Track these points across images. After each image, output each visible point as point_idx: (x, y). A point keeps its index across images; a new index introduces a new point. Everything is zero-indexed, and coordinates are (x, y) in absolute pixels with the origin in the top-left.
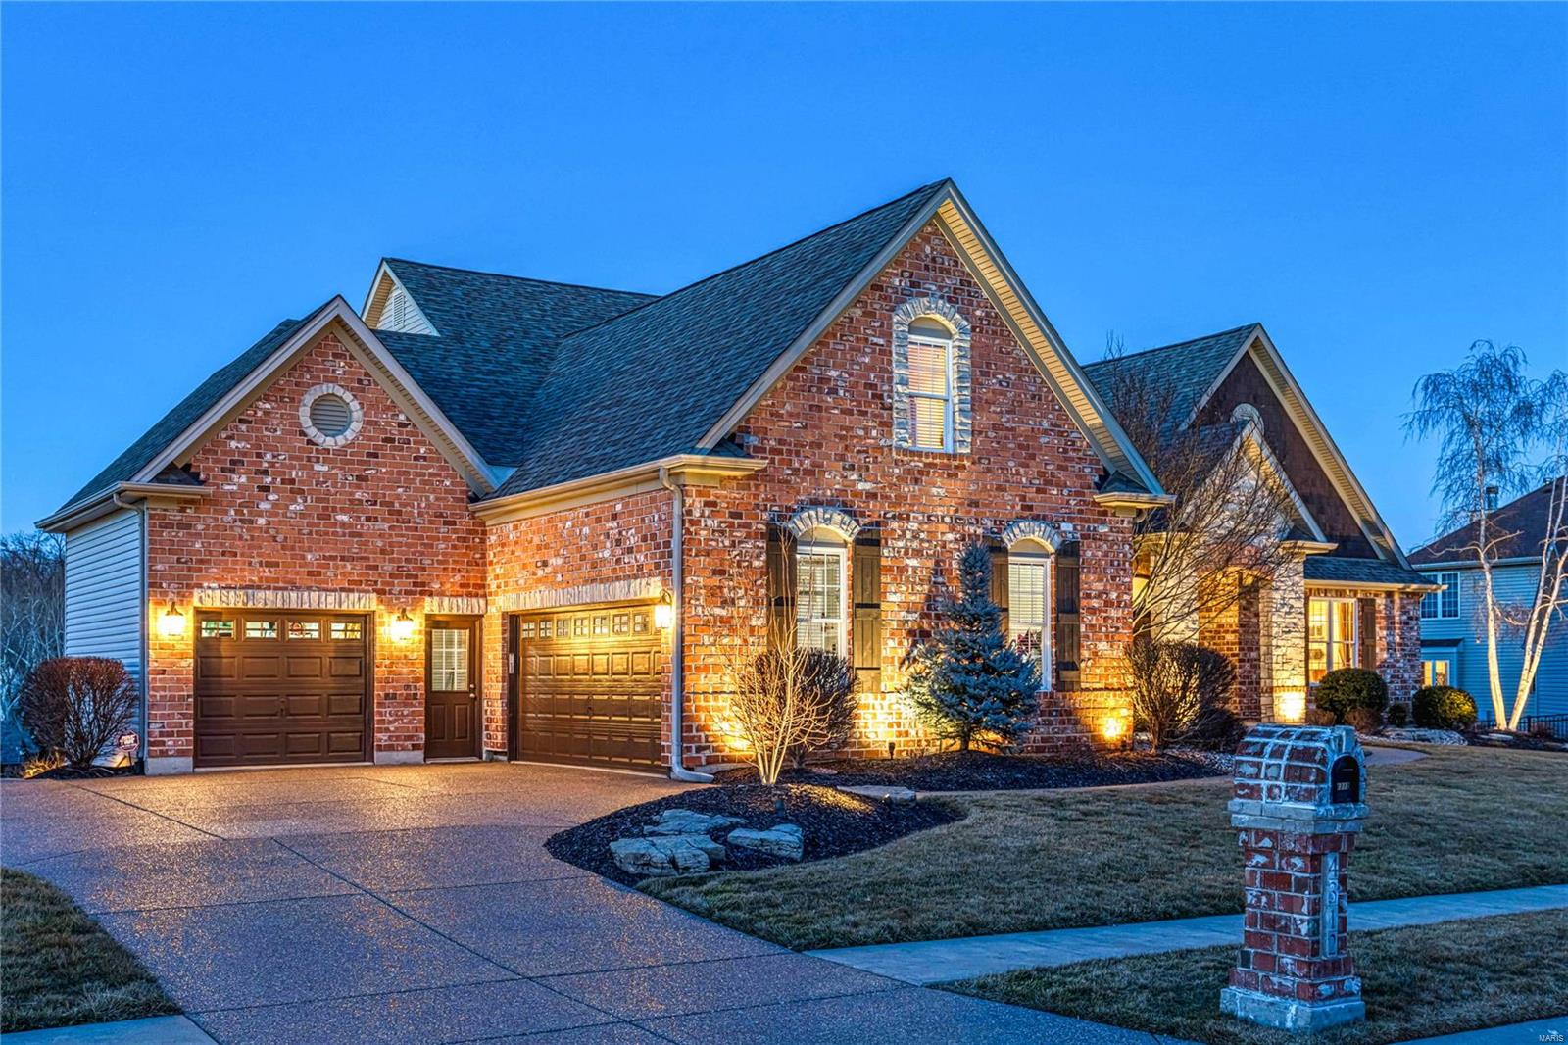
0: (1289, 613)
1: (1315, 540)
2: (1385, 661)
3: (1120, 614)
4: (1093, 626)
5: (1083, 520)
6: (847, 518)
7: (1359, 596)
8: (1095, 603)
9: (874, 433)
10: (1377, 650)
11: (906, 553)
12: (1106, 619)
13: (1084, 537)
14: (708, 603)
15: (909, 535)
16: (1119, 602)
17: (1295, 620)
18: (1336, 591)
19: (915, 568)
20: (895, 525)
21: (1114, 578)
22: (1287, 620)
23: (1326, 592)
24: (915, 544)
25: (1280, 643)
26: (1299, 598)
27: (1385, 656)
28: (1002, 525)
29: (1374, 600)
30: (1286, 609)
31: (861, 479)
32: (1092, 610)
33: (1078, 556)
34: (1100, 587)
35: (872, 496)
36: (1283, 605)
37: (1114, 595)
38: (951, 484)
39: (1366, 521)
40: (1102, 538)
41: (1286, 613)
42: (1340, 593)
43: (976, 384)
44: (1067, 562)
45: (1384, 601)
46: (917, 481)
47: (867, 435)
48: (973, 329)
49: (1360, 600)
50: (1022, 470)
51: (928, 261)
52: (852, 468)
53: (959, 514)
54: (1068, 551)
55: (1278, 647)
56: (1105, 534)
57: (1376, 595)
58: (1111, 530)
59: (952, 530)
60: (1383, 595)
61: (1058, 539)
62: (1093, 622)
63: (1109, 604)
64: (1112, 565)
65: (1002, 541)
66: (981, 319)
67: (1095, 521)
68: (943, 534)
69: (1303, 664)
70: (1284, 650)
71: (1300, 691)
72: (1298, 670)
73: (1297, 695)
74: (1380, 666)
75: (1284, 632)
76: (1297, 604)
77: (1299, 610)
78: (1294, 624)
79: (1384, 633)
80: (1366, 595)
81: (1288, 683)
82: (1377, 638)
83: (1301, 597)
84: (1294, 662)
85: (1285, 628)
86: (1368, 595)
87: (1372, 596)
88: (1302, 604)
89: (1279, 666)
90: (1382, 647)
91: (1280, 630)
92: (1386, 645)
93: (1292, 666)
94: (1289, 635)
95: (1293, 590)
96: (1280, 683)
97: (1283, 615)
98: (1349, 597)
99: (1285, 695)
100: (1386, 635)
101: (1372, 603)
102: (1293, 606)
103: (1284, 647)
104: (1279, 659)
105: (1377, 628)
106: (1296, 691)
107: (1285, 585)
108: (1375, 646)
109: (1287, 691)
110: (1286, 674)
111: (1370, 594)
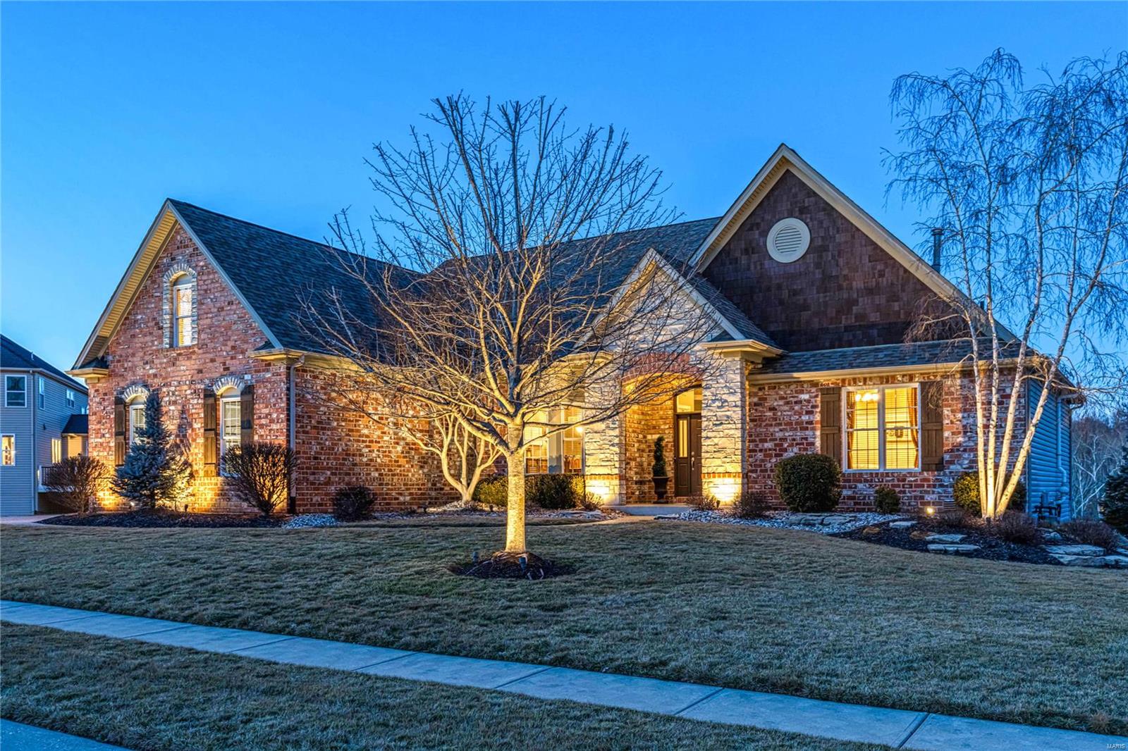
0: (722, 407)
1: (732, 339)
2: (960, 445)
3: (278, 427)
4: (262, 436)
5: (256, 371)
6: (143, 389)
7: (918, 380)
8: (263, 421)
9: (156, 343)
10: (946, 434)
11: (170, 404)
12: (270, 430)
13: (257, 381)
14: (96, 437)
15: (171, 394)
16: (278, 420)
17: (728, 413)
19: (173, 411)
20: (164, 389)
21: (275, 405)
22: (719, 414)
23: (866, 381)
24: (173, 399)
25: (710, 434)
27: (960, 439)
28: (214, 381)
29: (941, 383)
30: (718, 404)
31: (151, 368)
32: (262, 426)
33: (253, 394)
34: (267, 411)
35: (155, 376)
36: (714, 401)
37: (275, 416)
38: (188, 363)
40: (268, 381)
41: (718, 407)
43: (201, 303)
44: (248, 398)
46: (174, 365)
47: (153, 345)
48: (199, 274)
49: (921, 384)
50: (223, 348)
51: (179, 244)
52: (147, 363)
53: (194, 379)
54: (248, 391)
55: (707, 438)
56: (269, 378)
57: (946, 377)
58: (273, 375)
59: (190, 388)
60: (958, 376)
61: (242, 386)
62: (262, 433)
63: (272, 421)
64: (273, 396)
65: (213, 391)
66: (202, 266)
67: (264, 371)
68: (186, 391)
69: (739, 452)
70: (716, 440)
71: (734, 477)
72: (734, 457)
73: (731, 480)
74: (952, 451)
75: (716, 425)
76: (731, 398)
77: (734, 404)
78: (728, 417)
79: (960, 415)
80: (928, 377)
81: (721, 470)
82: (946, 421)
83: (735, 392)
84: (728, 451)
85: (717, 420)
86: (932, 377)
87: (939, 379)
88: (736, 398)
89: (708, 455)
90: (955, 430)
91: (711, 423)
92: (961, 429)
93: (725, 455)
94: (721, 427)
95: (726, 386)
96: (710, 470)
97: (714, 409)
98: (903, 382)
99: (717, 480)
100: (963, 417)
101: (940, 386)
102: (726, 401)
103: (715, 437)
104: (710, 449)
105: (946, 411)
106: (729, 476)
107: (718, 383)
108: (942, 430)
109: (719, 477)
110: (718, 462)
111: (935, 376)
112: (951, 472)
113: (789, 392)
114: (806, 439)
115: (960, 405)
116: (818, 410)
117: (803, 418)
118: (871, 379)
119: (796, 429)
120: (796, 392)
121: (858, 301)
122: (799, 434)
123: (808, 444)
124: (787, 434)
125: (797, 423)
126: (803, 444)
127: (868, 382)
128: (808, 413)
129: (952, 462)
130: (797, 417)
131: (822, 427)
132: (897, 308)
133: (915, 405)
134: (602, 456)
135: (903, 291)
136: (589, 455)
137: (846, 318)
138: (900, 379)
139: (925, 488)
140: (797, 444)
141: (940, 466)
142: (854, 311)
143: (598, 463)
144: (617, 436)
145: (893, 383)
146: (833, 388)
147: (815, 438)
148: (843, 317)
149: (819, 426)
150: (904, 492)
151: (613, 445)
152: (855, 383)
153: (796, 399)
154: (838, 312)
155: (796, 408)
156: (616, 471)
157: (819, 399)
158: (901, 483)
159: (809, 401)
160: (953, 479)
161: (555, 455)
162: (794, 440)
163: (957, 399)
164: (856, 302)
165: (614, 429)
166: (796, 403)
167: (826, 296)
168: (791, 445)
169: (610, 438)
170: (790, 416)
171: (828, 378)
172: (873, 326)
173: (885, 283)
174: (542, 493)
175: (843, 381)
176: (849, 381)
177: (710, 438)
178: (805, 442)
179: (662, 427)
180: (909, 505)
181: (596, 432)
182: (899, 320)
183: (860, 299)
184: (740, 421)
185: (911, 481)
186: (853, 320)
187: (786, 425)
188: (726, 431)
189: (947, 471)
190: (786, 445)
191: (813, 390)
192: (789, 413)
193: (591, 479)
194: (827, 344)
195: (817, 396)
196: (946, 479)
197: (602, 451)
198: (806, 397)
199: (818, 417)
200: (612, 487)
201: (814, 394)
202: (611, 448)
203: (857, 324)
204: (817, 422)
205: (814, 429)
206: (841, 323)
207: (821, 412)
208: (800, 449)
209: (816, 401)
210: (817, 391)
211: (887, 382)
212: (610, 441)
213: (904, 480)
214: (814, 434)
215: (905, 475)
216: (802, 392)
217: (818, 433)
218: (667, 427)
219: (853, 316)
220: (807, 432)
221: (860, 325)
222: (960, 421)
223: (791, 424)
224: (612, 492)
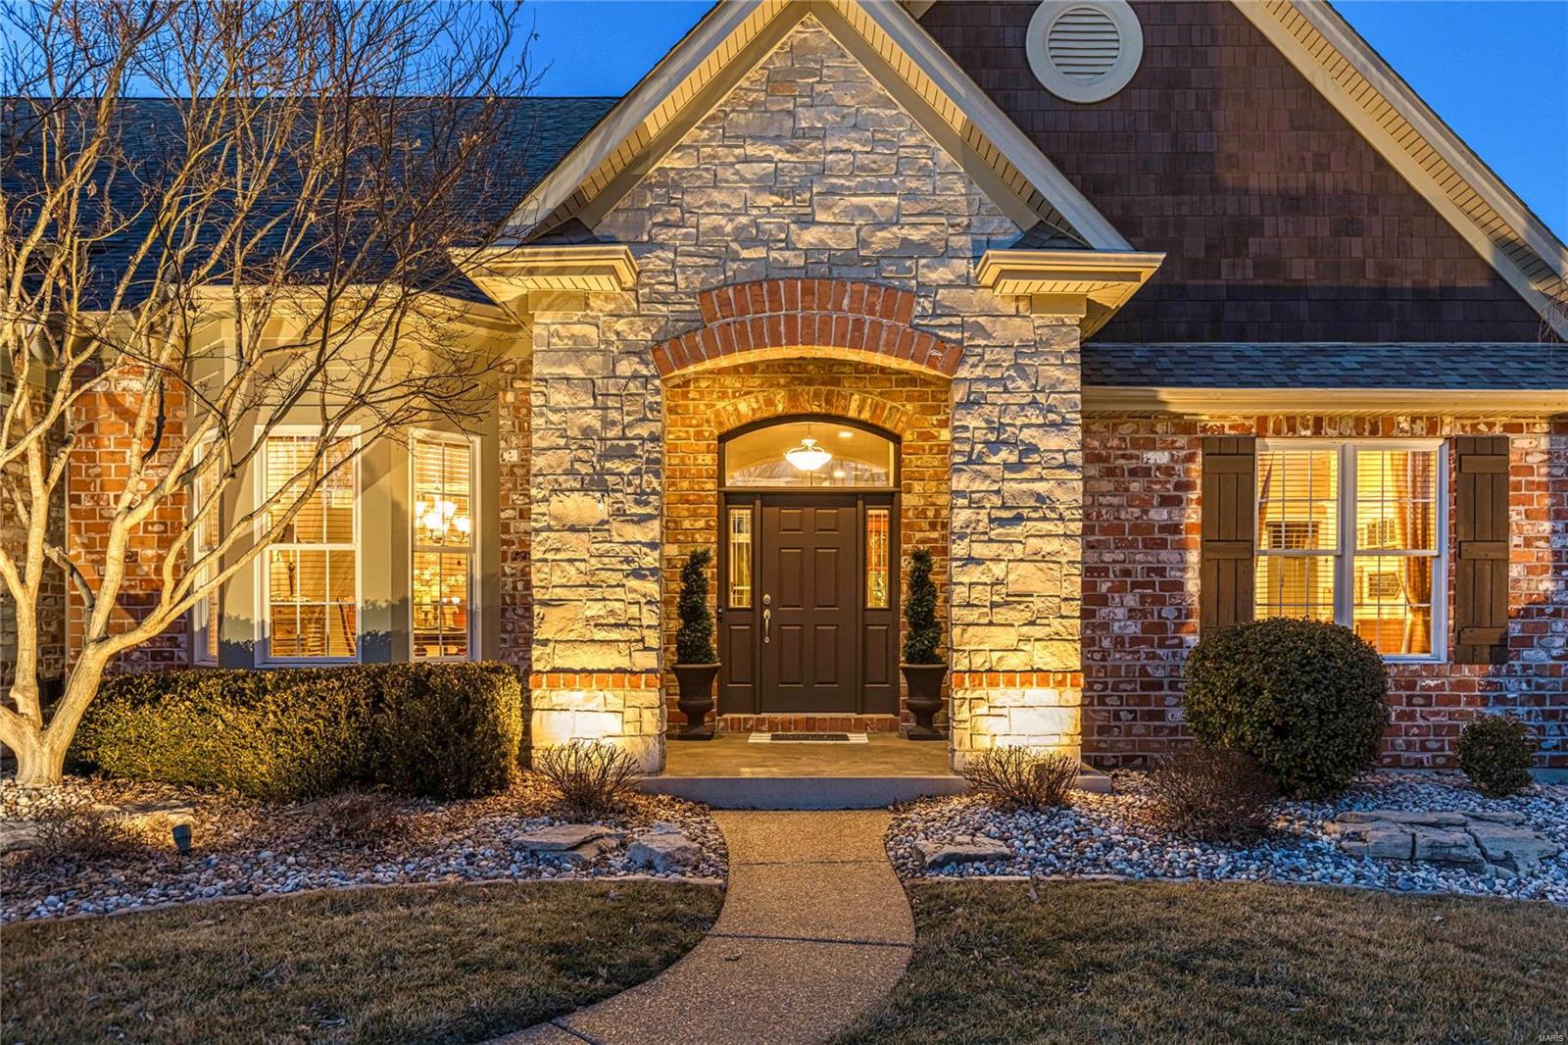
0: (1020, 466)
1: (1081, 247)
2: (1547, 600)
7: (1446, 431)
10: (1514, 571)
17: (1040, 487)
18: (1359, 421)
22: (1010, 487)
23: (1318, 426)
25: (979, 550)
26: (1060, 426)
27: (1546, 585)
29: (1503, 442)
30: (1006, 456)
36: (994, 447)
39: (1505, 245)
41: (1008, 467)
42: (1376, 428)
45: (1544, 443)
49: (1453, 442)
55: (970, 560)
57: (1517, 428)
60: (1540, 427)
69: (1074, 609)
70: (999, 570)
71: (1061, 683)
72: (1056, 624)
73: (1047, 694)
74: (1527, 613)
75: (1002, 522)
76: (1052, 441)
77: (1060, 458)
78: (1040, 498)
79: (1546, 526)
80: (1474, 426)
81: (1014, 661)
82: (1515, 540)
83: (1065, 422)
84: (1038, 604)
85: (1004, 507)
86: (1482, 427)
87: (1498, 431)
88: (1066, 443)
89: (972, 615)
90: (1534, 562)
91: (983, 515)
92: (1548, 558)
93: (1027, 615)
94: (1019, 529)
95: (1034, 403)
96: (978, 661)
97: (996, 473)
98: (1413, 436)
99: (1001, 695)
100: (1554, 532)
101: (1498, 447)
102: (1035, 449)
103: (997, 559)
104: (979, 594)
105: (1515, 515)
106: (1044, 683)
107: (1006, 390)
108: (1506, 561)
109: (1011, 683)
110: (1007, 637)
111: (1491, 425)
112: (1525, 668)
113: (1115, 443)
114: (1161, 572)
115: (1547, 501)
116: (1195, 495)
117: (1153, 514)
118: (1333, 421)
119: (1133, 545)
120: (1135, 444)
121: (1262, 226)
122: (1139, 557)
123: (1164, 586)
124: (1108, 557)
125: (1135, 529)
126: (1152, 585)
127: (1326, 429)
128: (1167, 501)
129: (1525, 642)
130: (1137, 512)
131: (1204, 541)
132: (1357, 253)
133: (1425, 494)
134: (595, 609)
135: (1374, 210)
136: (545, 603)
137: (1233, 266)
138: (1405, 426)
139: (1462, 707)
140: (1135, 585)
141: (1500, 652)
142: (1253, 249)
143: (579, 630)
144: (653, 545)
145: (1387, 436)
146: (1237, 439)
147: (1183, 570)
148: (1224, 262)
149: (1198, 537)
150: (1411, 716)
151: (638, 574)
152: (1292, 429)
153: (1133, 464)
154: (1210, 248)
155: (1135, 486)
156: (650, 661)
157: (1196, 467)
158: (1404, 693)
159: (1168, 471)
160: (1529, 683)
161: (384, 598)
162: (1127, 573)
163: (1539, 486)
164: (1255, 227)
165: (642, 519)
166: (1133, 472)
167: (1180, 205)
168: (1119, 588)
169: (626, 551)
170: (1119, 507)
171: (1223, 411)
172: (1299, 291)
173: (1329, 185)
174: (375, 742)
175: (1262, 421)
176: (1278, 423)
177: (979, 562)
178: (1157, 579)
179: (687, 524)
180: (1424, 749)
181: (573, 529)
182: (1363, 283)
183: (1268, 221)
184: (1078, 514)
185: (1430, 688)
186: (1250, 273)
187: (1104, 531)
188: (1033, 543)
189: (1517, 664)
190: (1104, 588)
191: (1182, 440)
192: (1115, 501)
193: (552, 686)
194: (1182, 328)
195: (1190, 458)
196: (1512, 683)
197: (597, 593)
198: (1160, 458)
199: (1193, 515)
200: (630, 714)
201: (1182, 453)
202: (633, 583)
203: (1260, 282)
204: (1190, 528)
205: (1182, 547)
206: (1219, 277)
207: (1201, 501)
208: (1143, 597)
209: (1187, 471)
210: (1190, 442)
211: (1374, 432)
212: (627, 560)
213: (1411, 685)
214: (1182, 561)
215: (1417, 674)
216: (1151, 445)
217: (1193, 557)
218: (701, 524)
219: (1249, 262)
220: (1164, 555)
221: (1268, 287)
222: (1547, 540)
223: (1120, 529)
224: (630, 729)
